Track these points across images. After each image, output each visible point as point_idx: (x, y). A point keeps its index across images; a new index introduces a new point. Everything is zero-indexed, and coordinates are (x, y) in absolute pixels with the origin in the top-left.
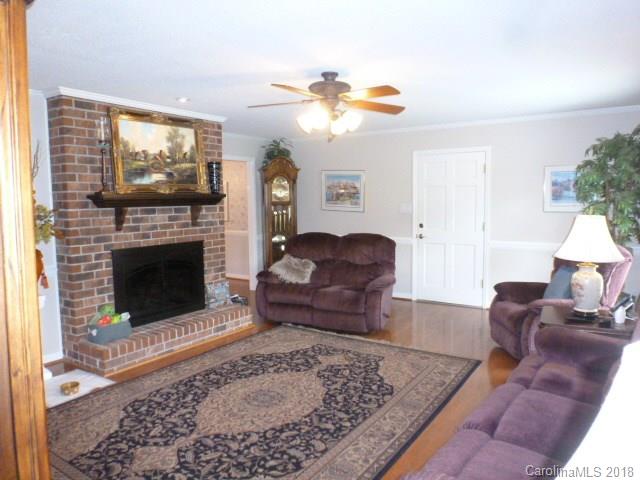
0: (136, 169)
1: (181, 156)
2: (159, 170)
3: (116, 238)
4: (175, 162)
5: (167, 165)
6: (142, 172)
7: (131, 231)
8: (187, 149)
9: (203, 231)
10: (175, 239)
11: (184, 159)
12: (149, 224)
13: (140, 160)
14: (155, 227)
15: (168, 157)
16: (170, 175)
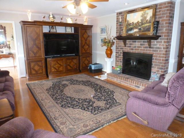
0: (130, 29)
1: (145, 21)
2: (136, 28)
3: (125, 49)
4: (142, 24)
5: (140, 26)
6: (131, 29)
7: (129, 47)
8: (148, 18)
9: (154, 51)
10: (142, 52)
11: (147, 22)
12: (134, 46)
13: (131, 26)
14: (135, 47)
15: (140, 23)
16: (140, 29)
